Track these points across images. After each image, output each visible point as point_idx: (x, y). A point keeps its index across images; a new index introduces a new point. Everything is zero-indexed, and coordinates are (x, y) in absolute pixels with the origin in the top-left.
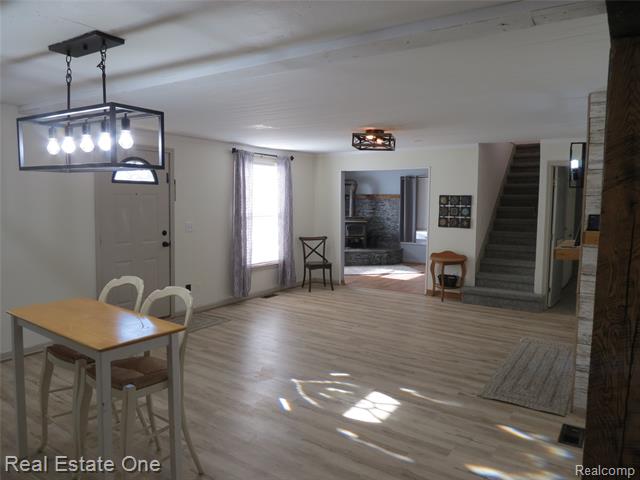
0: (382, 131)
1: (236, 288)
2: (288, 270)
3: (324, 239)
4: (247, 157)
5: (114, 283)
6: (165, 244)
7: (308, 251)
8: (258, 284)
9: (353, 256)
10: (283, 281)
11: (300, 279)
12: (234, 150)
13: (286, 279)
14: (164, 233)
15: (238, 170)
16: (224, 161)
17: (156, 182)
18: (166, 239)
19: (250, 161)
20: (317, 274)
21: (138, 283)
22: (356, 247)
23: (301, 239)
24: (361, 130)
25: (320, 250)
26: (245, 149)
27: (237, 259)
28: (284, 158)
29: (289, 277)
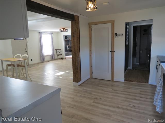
0: (65, 28)
1: (42, 59)
2: (53, 56)
3: (61, 49)
4: (42, 33)
5: (16, 55)
6: (26, 51)
7: (57, 52)
8: (46, 59)
9: (70, 53)
10: (52, 58)
11: (56, 58)
12: (39, 32)
13: (53, 58)
14: (26, 49)
15: (40, 36)
16: (37, 35)
17: (23, 39)
18: (26, 50)
19: (43, 34)
20: (59, 57)
21: (20, 55)
22: (70, 52)
23: (56, 50)
24: (61, 28)
25: (60, 52)
26: (41, 32)
27: (41, 54)
28: (50, 33)
29: (53, 57)
